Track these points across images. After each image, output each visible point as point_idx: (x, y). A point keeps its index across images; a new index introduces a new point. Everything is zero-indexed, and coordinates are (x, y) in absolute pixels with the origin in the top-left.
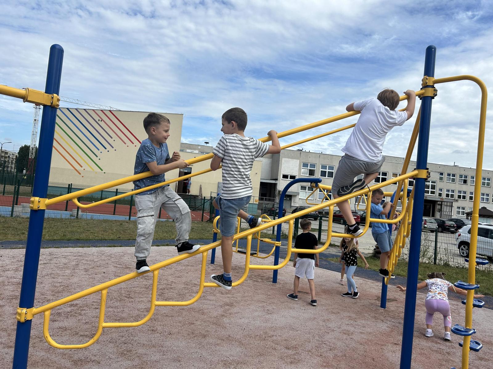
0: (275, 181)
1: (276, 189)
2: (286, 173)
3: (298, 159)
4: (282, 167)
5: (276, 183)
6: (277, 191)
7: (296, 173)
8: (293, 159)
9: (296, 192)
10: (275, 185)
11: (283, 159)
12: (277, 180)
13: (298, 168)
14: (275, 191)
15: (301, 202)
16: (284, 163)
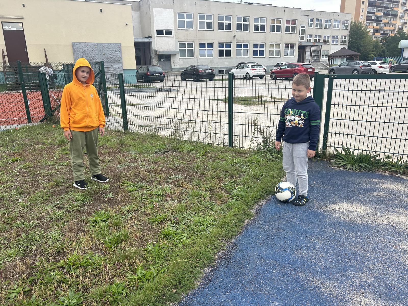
0: (148, 39)
1: (151, 49)
2: (160, 28)
3: (172, 9)
4: (155, 21)
5: (150, 41)
6: (153, 52)
7: (172, 27)
8: (165, 9)
9: (175, 50)
10: (149, 44)
11: (154, 9)
12: (150, 37)
13: (173, 20)
14: (150, 52)
15: (182, 62)
16: (155, 15)
